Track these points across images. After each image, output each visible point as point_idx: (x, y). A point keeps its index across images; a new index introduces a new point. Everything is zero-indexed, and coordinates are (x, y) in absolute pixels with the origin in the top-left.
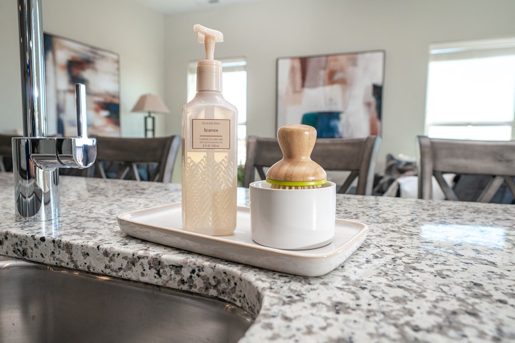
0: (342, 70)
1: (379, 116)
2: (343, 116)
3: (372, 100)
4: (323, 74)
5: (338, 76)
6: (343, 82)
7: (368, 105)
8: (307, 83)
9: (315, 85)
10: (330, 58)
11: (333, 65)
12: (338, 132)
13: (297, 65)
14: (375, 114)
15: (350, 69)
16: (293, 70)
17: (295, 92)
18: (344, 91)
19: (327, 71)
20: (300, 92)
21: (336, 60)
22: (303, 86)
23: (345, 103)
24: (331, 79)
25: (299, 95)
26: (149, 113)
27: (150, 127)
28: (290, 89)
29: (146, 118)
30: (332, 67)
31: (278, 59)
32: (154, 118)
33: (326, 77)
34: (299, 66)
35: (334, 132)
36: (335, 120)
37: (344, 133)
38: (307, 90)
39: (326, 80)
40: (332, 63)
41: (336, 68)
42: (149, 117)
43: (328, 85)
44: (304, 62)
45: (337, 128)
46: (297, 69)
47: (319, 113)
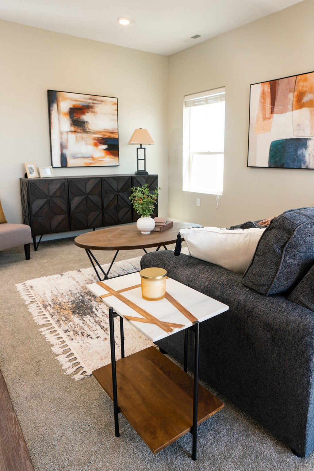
2: (309, 143)
4: (291, 97)
5: (306, 99)
6: (312, 104)
8: (276, 110)
9: (284, 111)
10: (299, 77)
11: (302, 86)
12: (305, 162)
13: (267, 88)
16: (263, 93)
17: (265, 118)
18: (312, 115)
19: (296, 93)
20: (270, 118)
21: (305, 80)
22: (272, 112)
24: (300, 102)
25: (267, 122)
26: (141, 145)
27: (141, 156)
28: (261, 116)
29: (138, 148)
30: (300, 88)
31: (250, 85)
32: (145, 149)
33: (295, 99)
34: (269, 90)
35: (300, 162)
36: (302, 148)
37: (311, 163)
38: (275, 116)
39: (294, 103)
40: (301, 84)
41: (305, 89)
42: (141, 148)
43: (297, 109)
44: (273, 84)
45: (304, 157)
46: (267, 94)
47: (287, 139)
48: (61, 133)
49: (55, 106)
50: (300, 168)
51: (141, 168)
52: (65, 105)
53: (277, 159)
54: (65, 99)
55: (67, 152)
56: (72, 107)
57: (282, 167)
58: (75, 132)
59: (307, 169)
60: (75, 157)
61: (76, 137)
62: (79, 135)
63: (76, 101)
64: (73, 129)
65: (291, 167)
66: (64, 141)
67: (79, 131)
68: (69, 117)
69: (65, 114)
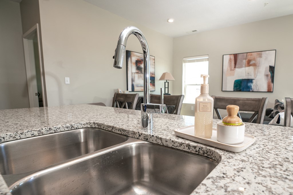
0: (254, 59)
1: (273, 81)
2: (254, 81)
3: (269, 73)
4: (245, 61)
5: (252, 63)
6: (254, 65)
7: (267, 76)
8: (237, 66)
9: (241, 67)
10: (248, 54)
11: (249, 57)
12: (252, 89)
13: (232, 57)
14: (270, 80)
15: (258, 59)
16: (230, 59)
17: (231, 70)
18: (255, 69)
19: (247, 60)
20: (234, 70)
21: (251, 55)
22: (235, 67)
23: (255, 75)
24: (249, 64)
25: (233, 71)
26: (167, 80)
27: (167, 86)
28: (229, 69)
29: (165, 82)
30: (249, 58)
31: (223, 55)
32: (168, 82)
33: (246, 63)
34: (233, 58)
35: (250, 89)
36: (250, 83)
37: (255, 89)
38: (237, 69)
39: (246, 64)
40: (249, 56)
41: (251, 59)
42: (167, 82)
43: (247, 66)
44: (236, 56)
45: (251, 86)
46: (232, 59)
47: (243, 79)
48: (132, 73)
49: (130, 59)
50: (249, 91)
51: (167, 92)
52: (134, 59)
53: (238, 88)
54: (134, 55)
55: (135, 84)
56: (137, 60)
57: (240, 91)
58: (138, 73)
59: (253, 91)
60: (138, 86)
61: (138, 76)
62: (139, 75)
63: (138, 57)
64: (137, 71)
65: (245, 91)
66: (133, 77)
67: (139, 72)
68: (135, 65)
69: (134, 63)
